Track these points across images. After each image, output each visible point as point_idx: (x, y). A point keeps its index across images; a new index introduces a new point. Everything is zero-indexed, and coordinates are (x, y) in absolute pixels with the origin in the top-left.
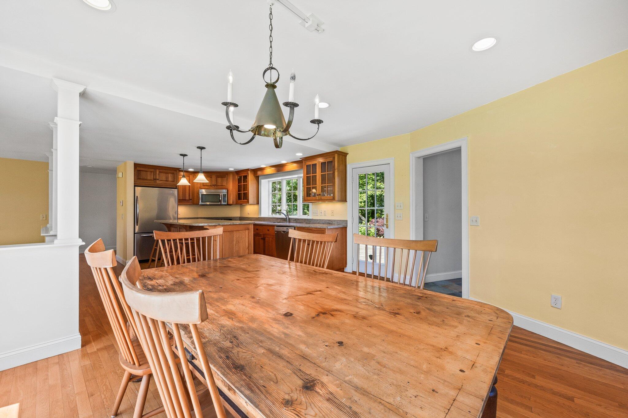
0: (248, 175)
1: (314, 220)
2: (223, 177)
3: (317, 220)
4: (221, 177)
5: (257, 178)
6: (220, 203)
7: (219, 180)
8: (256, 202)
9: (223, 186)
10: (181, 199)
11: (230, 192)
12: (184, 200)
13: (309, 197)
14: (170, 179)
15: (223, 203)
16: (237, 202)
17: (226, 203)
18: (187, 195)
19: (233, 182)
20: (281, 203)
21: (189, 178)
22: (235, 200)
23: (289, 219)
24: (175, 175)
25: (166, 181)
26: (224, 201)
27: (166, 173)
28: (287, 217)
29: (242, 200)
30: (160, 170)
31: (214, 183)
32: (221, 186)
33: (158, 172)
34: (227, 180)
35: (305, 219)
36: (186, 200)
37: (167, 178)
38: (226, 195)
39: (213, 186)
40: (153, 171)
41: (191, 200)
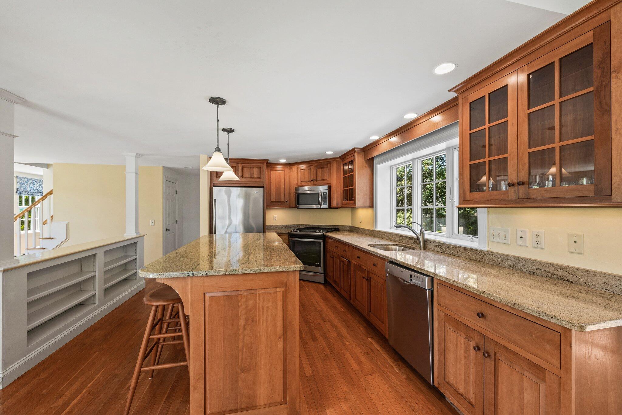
0: (355, 158)
1: (495, 254)
2: (324, 168)
3: (507, 257)
4: (322, 168)
5: (370, 162)
6: (319, 206)
7: (320, 171)
8: (368, 203)
9: (324, 180)
10: (275, 201)
11: (333, 189)
12: (278, 202)
13: (479, 191)
14: (255, 175)
15: (323, 206)
16: (342, 204)
17: (327, 206)
18: (282, 196)
19: (337, 175)
20: (411, 205)
21: (285, 173)
22: (340, 201)
23: (426, 241)
24: (262, 170)
25: (251, 178)
26: (325, 203)
27: (251, 168)
28: (420, 237)
29: (348, 201)
30: (243, 164)
31: (313, 177)
32: (322, 180)
33: (240, 167)
34: (329, 170)
35: (466, 249)
36: (280, 202)
37: (252, 173)
38: (327, 193)
39: (312, 181)
40: (235, 166)
41: (287, 201)
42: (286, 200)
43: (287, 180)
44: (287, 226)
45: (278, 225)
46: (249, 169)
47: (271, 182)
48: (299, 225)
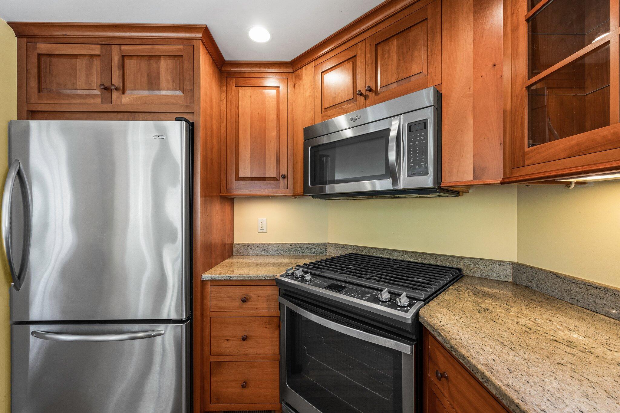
18: (271, 160)
27: (150, 58)
30: (123, 47)
33: (116, 58)
36: (264, 179)
40: (98, 52)
41: (284, 177)
42: (283, 171)
43: (284, 115)
44: (293, 246)
45: (269, 244)
46: (144, 63)
47: (237, 122)
48: (325, 244)
